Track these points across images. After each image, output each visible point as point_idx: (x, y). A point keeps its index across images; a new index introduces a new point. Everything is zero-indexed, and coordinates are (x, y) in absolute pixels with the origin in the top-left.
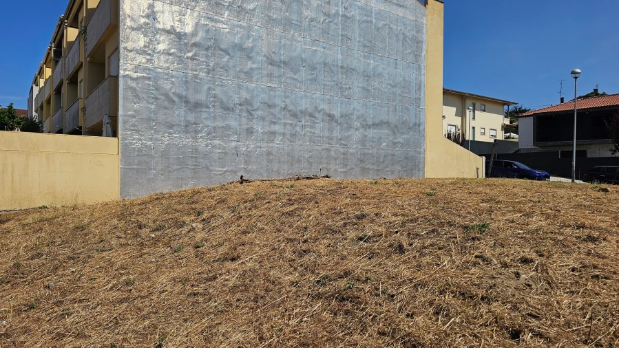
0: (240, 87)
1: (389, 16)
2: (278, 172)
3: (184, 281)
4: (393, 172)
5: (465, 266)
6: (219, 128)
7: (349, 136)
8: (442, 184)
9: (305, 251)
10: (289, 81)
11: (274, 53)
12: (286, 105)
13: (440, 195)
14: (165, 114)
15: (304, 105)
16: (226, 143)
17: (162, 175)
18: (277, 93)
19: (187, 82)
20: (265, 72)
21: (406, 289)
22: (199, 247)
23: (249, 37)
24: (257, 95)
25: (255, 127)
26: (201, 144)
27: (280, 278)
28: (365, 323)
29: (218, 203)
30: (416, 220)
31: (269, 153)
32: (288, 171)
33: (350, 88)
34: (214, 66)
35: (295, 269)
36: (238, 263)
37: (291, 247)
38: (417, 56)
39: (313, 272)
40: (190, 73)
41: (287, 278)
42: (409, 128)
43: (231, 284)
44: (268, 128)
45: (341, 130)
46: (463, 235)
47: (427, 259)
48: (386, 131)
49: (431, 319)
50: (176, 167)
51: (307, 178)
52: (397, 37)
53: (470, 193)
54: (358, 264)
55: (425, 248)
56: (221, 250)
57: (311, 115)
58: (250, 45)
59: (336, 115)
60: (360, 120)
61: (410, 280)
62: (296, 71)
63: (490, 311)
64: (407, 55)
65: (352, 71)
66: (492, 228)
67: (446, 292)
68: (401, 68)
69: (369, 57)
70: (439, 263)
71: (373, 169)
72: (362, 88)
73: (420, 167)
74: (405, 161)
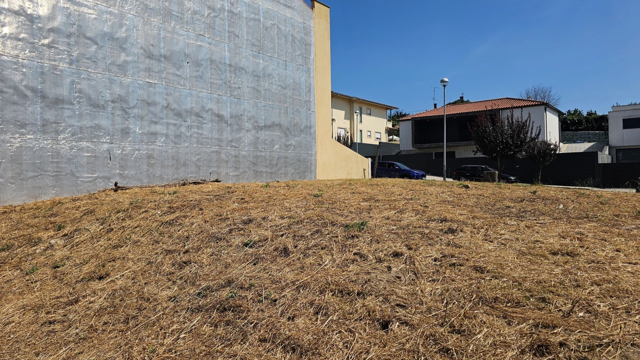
0: (112, 82)
1: (278, 17)
2: (162, 178)
3: (37, 308)
4: (286, 174)
5: (345, 264)
6: (87, 128)
7: (240, 138)
8: (330, 185)
9: (185, 263)
10: (170, 77)
11: (152, 45)
12: (169, 104)
13: (326, 196)
14: (15, 111)
15: (189, 104)
16: (96, 146)
17: (12, 183)
18: (157, 89)
19: (43, 73)
20: (142, 66)
21: (288, 292)
22: (58, 267)
23: (121, 26)
24: (133, 92)
25: (131, 126)
26: (64, 146)
27: (155, 294)
28: (245, 332)
29: (84, 214)
30: (302, 222)
31: (149, 157)
32: (173, 175)
33: (240, 88)
34: (78, 56)
35: (174, 283)
36: (106, 282)
37: (170, 259)
38: (306, 58)
39: (193, 284)
40: (47, 64)
41: (164, 293)
42: (301, 131)
43: (96, 306)
44: (147, 128)
45: (232, 131)
46: (344, 234)
47: (310, 260)
48: (278, 133)
49: (311, 319)
50: (30, 174)
51: (195, 183)
52: (286, 38)
53: (354, 193)
54: (242, 272)
55: (309, 249)
56: (86, 269)
57: (198, 115)
58: (124, 35)
59: (225, 115)
60: (252, 121)
61: (292, 282)
62: (179, 67)
63: (364, 306)
64: (296, 57)
65: (241, 70)
66: (370, 225)
67: (326, 291)
68: (291, 70)
69: (258, 57)
70: (321, 263)
71: (266, 172)
72: (252, 88)
73: (312, 169)
74: (298, 163)
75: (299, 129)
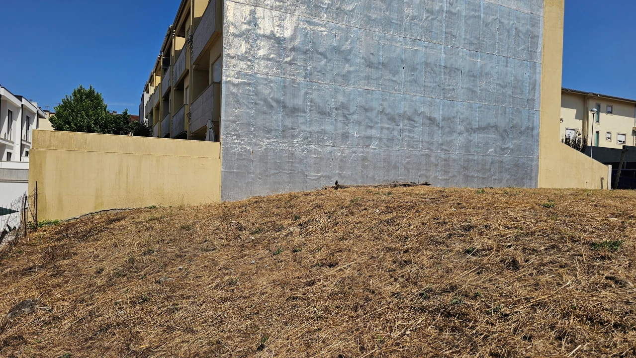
0: (336, 91)
1: (500, 10)
2: (373, 178)
3: (284, 284)
4: (500, 181)
5: (593, 289)
6: (315, 133)
7: (452, 141)
8: (560, 195)
9: (406, 262)
10: (387, 83)
11: (372, 54)
12: (384, 109)
13: (559, 207)
14: (264, 119)
15: (403, 108)
16: (321, 148)
17: (260, 179)
18: (374, 96)
19: (285, 87)
20: (362, 75)
21: (522, 309)
22: (297, 251)
23: (347, 39)
24: (353, 99)
25: (350, 131)
26: (298, 149)
27: (380, 288)
28: (475, 342)
29: (315, 208)
30: (532, 234)
31: (364, 159)
32: (384, 177)
33: (454, 89)
34: (311, 70)
35: (396, 280)
36: (336, 270)
37: (391, 257)
38: (532, 52)
39: (415, 284)
40: (289, 78)
41: (387, 288)
42: (520, 133)
43: (329, 290)
44: (364, 133)
45: (443, 134)
46: (589, 253)
47: (544, 278)
48: (494, 136)
49: (552, 344)
50: (273, 172)
51: (405, 185)
52: (508, 32)
53: (596, 206)
54: (467, 279)
55: (544, 265)
56: (319, 256)
57: (410, 119)
58: (349, 47)
59: (437, 118)
60: (465, 123)
61: (526, 299)
62: (395, 73)
63: (625, 341)
64: (520, 51)
65: (456, 70)
66: (626, 246)
67: (571, 315)
68: (512, 66)
69: (475, 56)
70: (561, 283)
71: (478, 177)
72: (467, 89)
73: (533, 175)
74: (515, 169)
75: (519, 131)
